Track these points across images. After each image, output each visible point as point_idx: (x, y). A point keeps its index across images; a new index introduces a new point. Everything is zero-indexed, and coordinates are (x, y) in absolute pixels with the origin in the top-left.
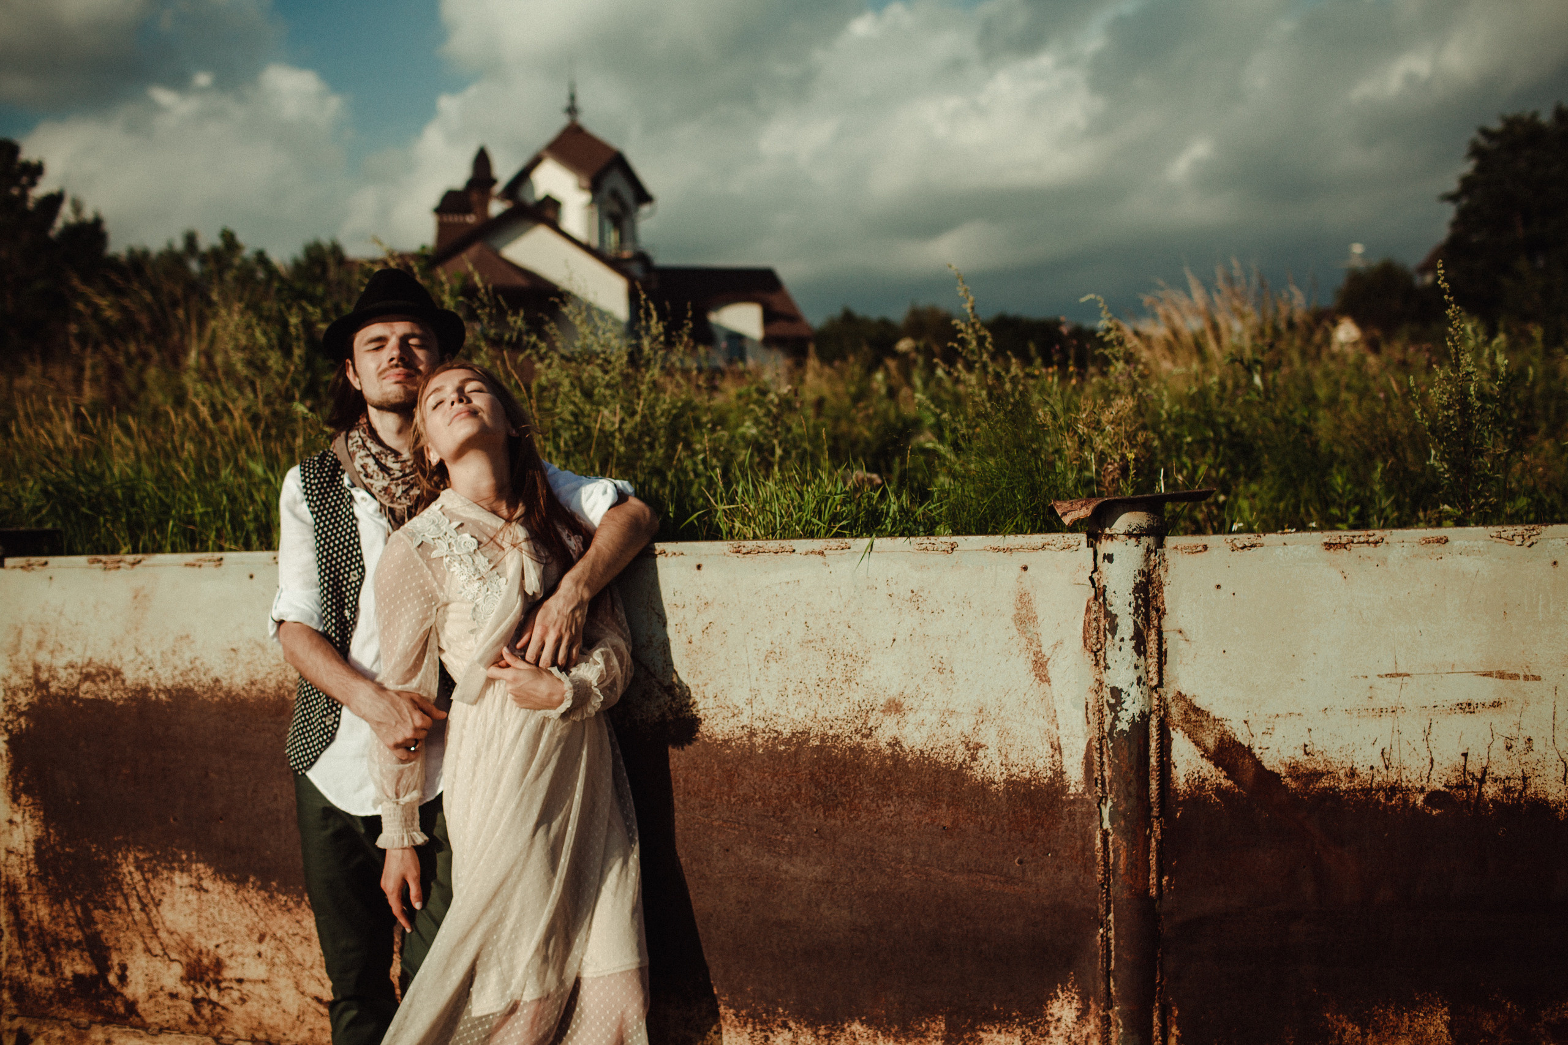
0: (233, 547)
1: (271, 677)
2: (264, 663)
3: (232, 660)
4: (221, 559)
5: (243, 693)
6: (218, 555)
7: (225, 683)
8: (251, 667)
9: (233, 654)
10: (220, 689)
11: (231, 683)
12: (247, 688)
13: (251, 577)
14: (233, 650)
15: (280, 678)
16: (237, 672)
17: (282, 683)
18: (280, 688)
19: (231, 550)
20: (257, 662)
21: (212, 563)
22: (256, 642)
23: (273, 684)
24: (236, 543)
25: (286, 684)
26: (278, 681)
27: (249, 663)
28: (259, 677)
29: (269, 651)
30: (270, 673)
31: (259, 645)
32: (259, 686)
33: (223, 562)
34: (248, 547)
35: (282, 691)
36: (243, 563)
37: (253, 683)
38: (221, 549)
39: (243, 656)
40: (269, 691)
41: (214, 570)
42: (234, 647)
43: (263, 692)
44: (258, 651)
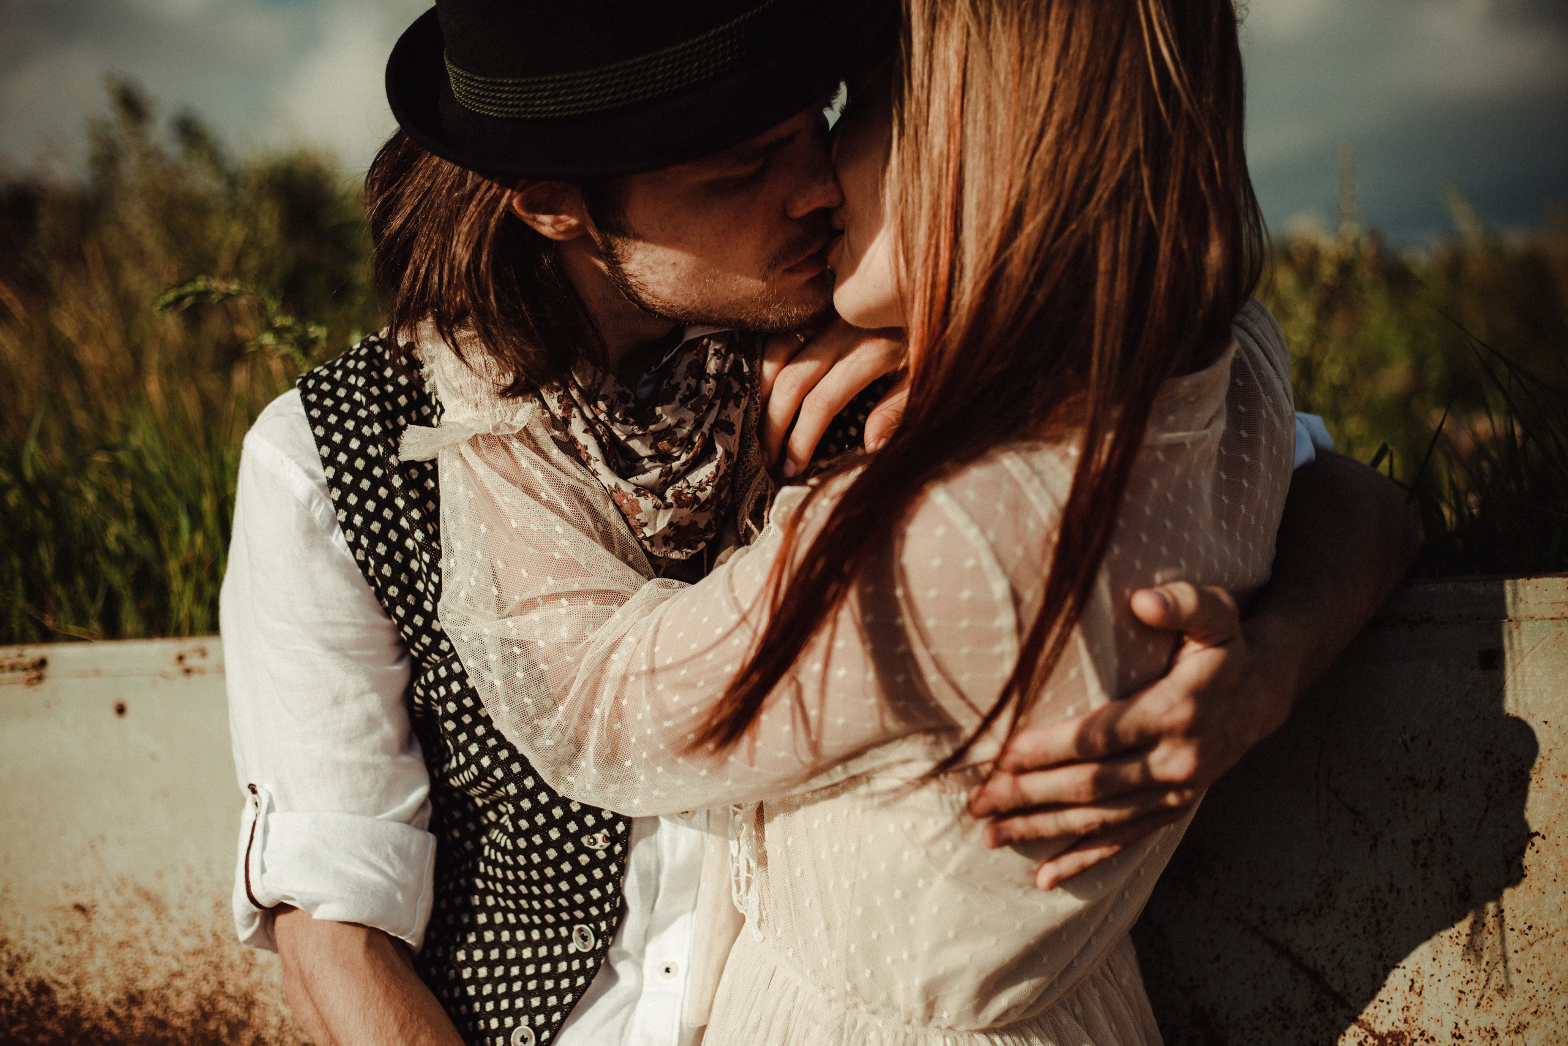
0: (73, 630)
1: (179, 983)
2: (161, 947)
3: (77, 934)
4: (42, 663)
5: (108, 1024)
6: (33, 653)
7: (61, 997)
8: (128, 954)
9: (78, 921)
10: (53, 1011)
11: (77, 998)
12: (121, 1012)
13: (121, 710)
14: (80, 908)
15: (206, 989)
16: (91, 968)
17: (213, 1002)
18: (206, 1016)
19: (71, 639)
20: (144, 944)
21: (20, 675)
22: (138, 890)
23: (186, 1003)
24: (81, 618)
25: (223, 1004)
26: (199, 996)
27: (121, 945)
28: (149, 983)
29: (174, 912)
30: (180, 974)
31: (148, 897)
32: (150, 1007)
33: (49, 671)
34: (113, 632)
35: (212, 1026)
36: (97, 673)
37: (134, 999)
38: (48, 637)
39: (105, 926)
40: (177, 1022)
41: (20, 690)
42: (83, 900)
43: (162, 1024)
44: (145, 914)
